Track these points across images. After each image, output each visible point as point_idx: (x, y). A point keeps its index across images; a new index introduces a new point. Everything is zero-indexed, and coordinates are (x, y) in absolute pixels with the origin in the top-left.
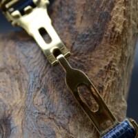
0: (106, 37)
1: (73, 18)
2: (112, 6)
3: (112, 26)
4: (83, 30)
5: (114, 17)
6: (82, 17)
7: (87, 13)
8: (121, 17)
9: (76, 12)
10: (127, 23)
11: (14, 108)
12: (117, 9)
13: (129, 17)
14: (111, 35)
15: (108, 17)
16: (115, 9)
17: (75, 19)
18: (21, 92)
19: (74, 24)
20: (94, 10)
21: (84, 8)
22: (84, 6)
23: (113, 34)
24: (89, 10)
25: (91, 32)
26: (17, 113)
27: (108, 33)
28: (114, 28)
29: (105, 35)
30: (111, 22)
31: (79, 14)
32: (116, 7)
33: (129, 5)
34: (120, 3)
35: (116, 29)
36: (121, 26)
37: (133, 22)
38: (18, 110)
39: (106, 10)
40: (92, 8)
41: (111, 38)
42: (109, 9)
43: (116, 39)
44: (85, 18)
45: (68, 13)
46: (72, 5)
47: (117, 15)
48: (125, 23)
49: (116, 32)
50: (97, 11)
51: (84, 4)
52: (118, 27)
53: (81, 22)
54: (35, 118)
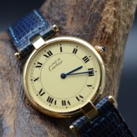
0: (97, 38)
1: (63, 19)
2: (103, 7)
3: (103, 27)
4: (73, 31)
5: (104, 18)
6: (72, 19)
7: (77, 14)
8: (111, 18)
9: (66, 13)
10: (117, 24)
11: (5, 108)
13: (119, 18)
14: (102, 35)
15: (98, 18)
16: (105, 10)
17: (66, 20)
18: (13, 92)
19: (65, 25)
20: (85, 11)
22: (74, 7)
23: (104, 35)
24: (80, 11)
25: (81, 33)
26: (9, 113)
27: (98, 34)
28: (104, 29)
29: (96, 36)
30: (101, 23)
31: (70, 15)
32: (106, 8)
33: (119, 6)
34: (110, 4)
35: (107, 30)
36: (112, 27)
37: (123, 23)
38: (10, 111)
39: (96, 11)
40: (82, 9)
41: (101, 39)
42: (99, 10)
43: (106, 39)
44: (75, 19)
45: (59, 14)
46: (63, 6)
47: (108, 16)
48: (115, 24)
49: (106, 33)
50: (87, 12)
51: (75, 5)
52: (109, 28)
53: (72, 23)
54: (27, 118)
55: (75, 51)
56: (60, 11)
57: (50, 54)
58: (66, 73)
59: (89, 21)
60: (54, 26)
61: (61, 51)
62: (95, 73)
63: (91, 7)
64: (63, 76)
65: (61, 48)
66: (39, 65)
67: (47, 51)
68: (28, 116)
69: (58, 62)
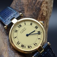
0: (40, 18)
1: (23, 11)
2: (41, 4)
3: (42, 13)
4: (28, 15)
5: (42, 9)
6: (27, 10)
9: (24, 8)
10: (48, 12)
11: (3, 51)
12: (43, 6)
14: (42, 17)
15: (40, 9)
16: (42, 6)
19: (24, 13)
21: (28, 6)
22: (27, 5)
23: (43, 16)
24: (30, 7)
25: (32, 16)
26: (5, 53)
27: (40, 16)
29: (39, 17)
30: (41, 11)
32: (43, 5)
33: (48, 4)
34: (44, 3)
35: (44, 14)
36: (46, 13)
39: (38, 6)
40: (31, 6)
41: (42, 18)
42: (40, 6)
43: (43, 18)
44: (29, 10)
46: (22, 5)
47: (44, 8)
49: (43, 15)
50: (34, 7)
51: (28, 4)
52: (44, 13)
53: (27, 12)
54: (13, 55)
55: (31, 24)
56: (21, 7)
57: (20, 26)
58: (28, 34)
59: (35, 11)
60: (21, 14)
61: (25, 24)
62: (41, 33)
63: (36, 5)
64: (27, 35)
65: (25, 23)
66: (16, 31)
67: (19, 25)
68: (14, 54)
69: (24, 29)
